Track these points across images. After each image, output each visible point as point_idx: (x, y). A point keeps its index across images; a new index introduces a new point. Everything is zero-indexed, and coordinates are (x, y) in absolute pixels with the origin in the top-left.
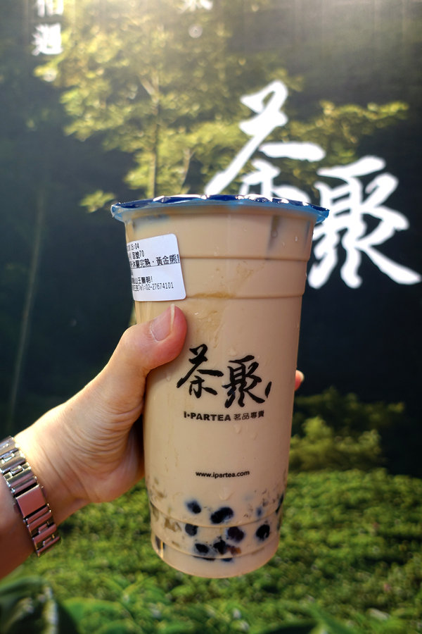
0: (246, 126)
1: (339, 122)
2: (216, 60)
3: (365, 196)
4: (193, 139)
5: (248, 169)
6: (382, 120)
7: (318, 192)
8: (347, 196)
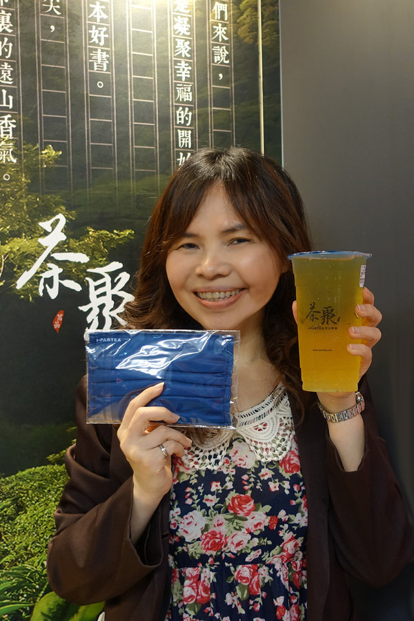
0: (42, 241)
1: (98, 239)
2: (21, 197)
3: (113, 285)
4: (7, 248)
5: (44, 268)
6: (122, 239)
7: (88, 282)
8: (103, 285)
